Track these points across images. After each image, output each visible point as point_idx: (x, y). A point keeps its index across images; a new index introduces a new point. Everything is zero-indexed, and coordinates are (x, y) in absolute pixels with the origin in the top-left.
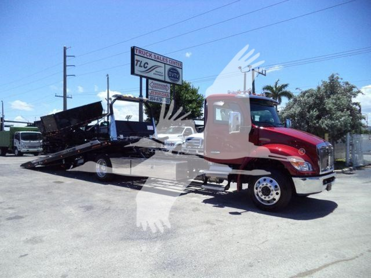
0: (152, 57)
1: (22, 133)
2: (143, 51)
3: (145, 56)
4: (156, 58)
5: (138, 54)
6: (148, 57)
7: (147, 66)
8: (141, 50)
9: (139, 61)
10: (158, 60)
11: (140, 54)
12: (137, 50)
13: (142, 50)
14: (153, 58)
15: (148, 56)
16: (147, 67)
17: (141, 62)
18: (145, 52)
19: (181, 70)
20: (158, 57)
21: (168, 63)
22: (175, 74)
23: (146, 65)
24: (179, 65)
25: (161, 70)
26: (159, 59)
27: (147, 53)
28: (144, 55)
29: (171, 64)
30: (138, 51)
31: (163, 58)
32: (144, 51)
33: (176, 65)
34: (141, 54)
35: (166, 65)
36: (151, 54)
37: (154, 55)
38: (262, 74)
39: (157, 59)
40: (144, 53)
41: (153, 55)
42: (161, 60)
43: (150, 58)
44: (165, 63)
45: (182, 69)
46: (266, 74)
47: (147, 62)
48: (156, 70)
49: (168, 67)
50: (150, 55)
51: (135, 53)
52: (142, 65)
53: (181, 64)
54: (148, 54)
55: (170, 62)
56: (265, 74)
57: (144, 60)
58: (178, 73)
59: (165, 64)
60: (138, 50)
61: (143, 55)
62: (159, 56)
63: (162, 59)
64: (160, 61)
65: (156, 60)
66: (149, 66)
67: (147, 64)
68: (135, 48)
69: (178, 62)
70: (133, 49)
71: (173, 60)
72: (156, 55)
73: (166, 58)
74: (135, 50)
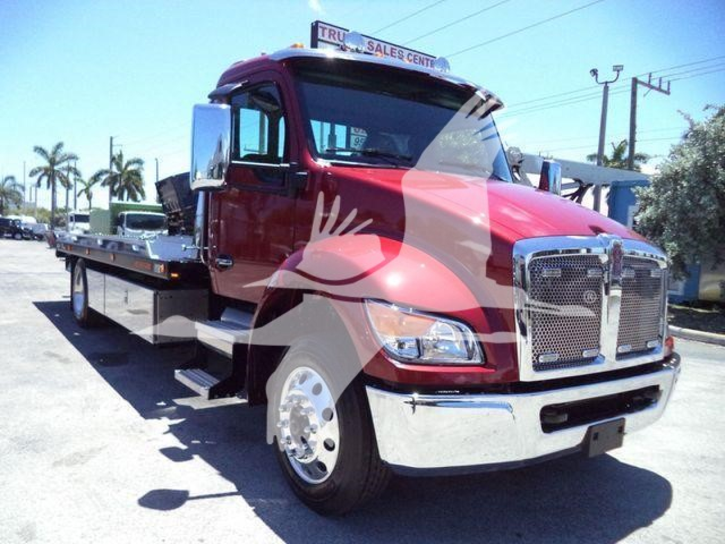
1: (128, 216)
2: (339, 33)
4: (373, 47)
5: (326, 38)
8: (334, 30)
10: (378, 53)
11: (332, 40)
12: (324, 29)
13: (337, 30)
14: (366, 50)
20: (379, 45)
21: (405, 61)
29: (412, 63)
30: (327, 32)
31: (392, 49)
32: (342, 32)
34: (334, 39)
36: (361, 39)
37: (369, 42)
38: (659, 89)
39: (377, 50)
40: (341, 38)
41: (365, 41)
42: (385, 53)
46: (671, 91)
51: (320, 36)
56: (669, 89)
60: (326, 28)
61: (339, 40)
62: (382, 45)
63: (388, 51)
65: (373, 52)
68: (320, 24)
69: (431, 59)
70: (315, 28)
71: (420, 55)
72: (373, 41)
73: (398, 49)
74: (320, 30)
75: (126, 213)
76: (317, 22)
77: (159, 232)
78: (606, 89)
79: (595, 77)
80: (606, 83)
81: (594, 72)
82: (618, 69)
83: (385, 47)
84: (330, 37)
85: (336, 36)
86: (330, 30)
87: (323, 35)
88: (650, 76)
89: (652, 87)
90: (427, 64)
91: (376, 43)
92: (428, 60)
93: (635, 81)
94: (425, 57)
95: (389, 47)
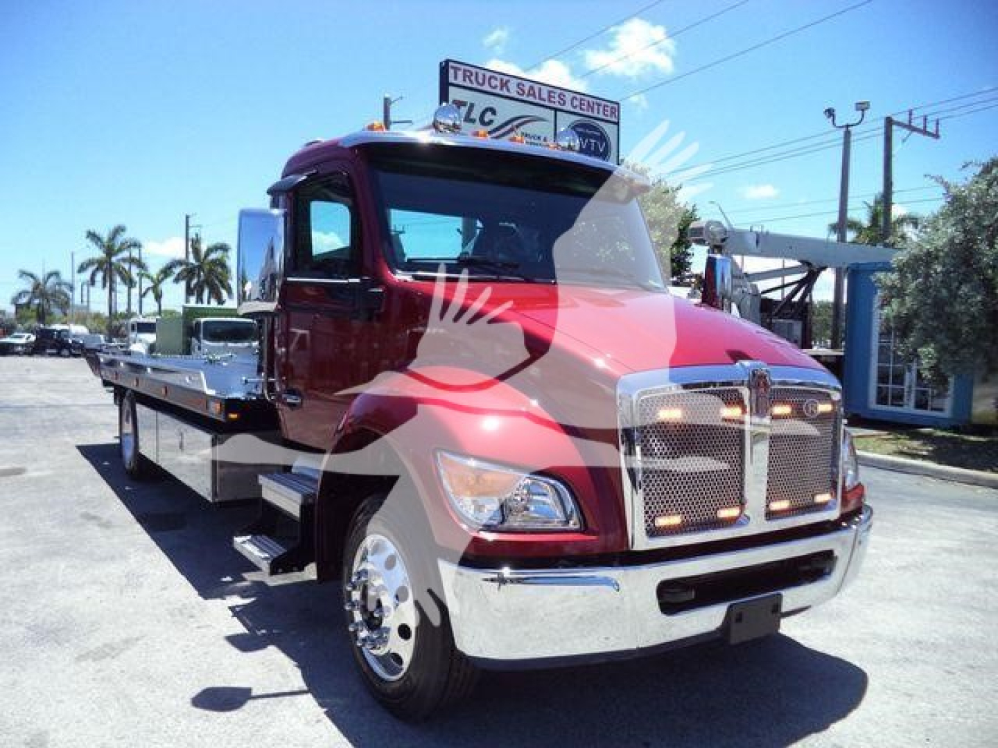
0: (508, 90)
1: (206, 323)
2: (477, 74)
3: (486, 88)
4: (524, 92)
5: (460, 81)
6: (498, 91)
7: (492, 117)
8: (470, 70)
9: (464, 104)
10: (531, 99)
11: (467, 84)
12: (456, 69)
13: (474, 70)
14: (514, 94)
15: (495, 87)
16: (491, 122)
17: (472, 106)
18: (484, 76)
19: (616, 126)
20: (532, 88)
21: (568, 107)
22: (593, 141)
23: (488, 117)
24: (609, 113)
25: (543, 129)
26: (534, 95)
27: (490, 78)
28: (483, 84)
29: (578, 110)
30: (460, 74)
31: (550, 92)
32: (481, 73)
33: (595, 114)
34: (471, 81)
35: (558, 113)
36: (508, 81)
37: (518, 85)
38: (924, 132)
39: (529, 94)
40: (481, 81)
41: (513, 85)
42: (541, 98)
43: (505, 92)
44: (557, 106)
45: (617, 124)
46: (940, 133)
47: (491, 106)
48: (526, 128)
49: (565, 121)
50: (504, 85)
51: (451, 80)
52: (476, 115)
53: (615, 108)
54: (494, 82)
55: (576, 103)
56: (937, 130)
57: (482, 102)
58: (603, 138)
59: (556, 110)
60: (460, 69)
61: (478, 83)
62: (536, 87)
63: (545, 95)
64: (537, 101)
65: (524, 98)
66: (498, 120)
67: (494, 112)
68: (451, 64)
69: (603, 103)
70: (444, 69)
71: (587, 98)
72: (524, 82)
73: (559, 91)
74: (451, 72)
75: (203, 320)
76: (447, 62)
77: (246, 344)
78: (847, 135)
79: (831, 119)
80: (848, 126)
81: (830, 113)
82: (862, 107)
83: (540, 90)
84: (464, 80)
85: (473, 78)
86: (465, 71)
87: (456, 77)
88: (911, 114)
89: (913, 129)
90: (598, 110)
91: (527, 86)
92: (599, 105)
93: (889, 122)
94: (595, 100)
95: (545, 91)
